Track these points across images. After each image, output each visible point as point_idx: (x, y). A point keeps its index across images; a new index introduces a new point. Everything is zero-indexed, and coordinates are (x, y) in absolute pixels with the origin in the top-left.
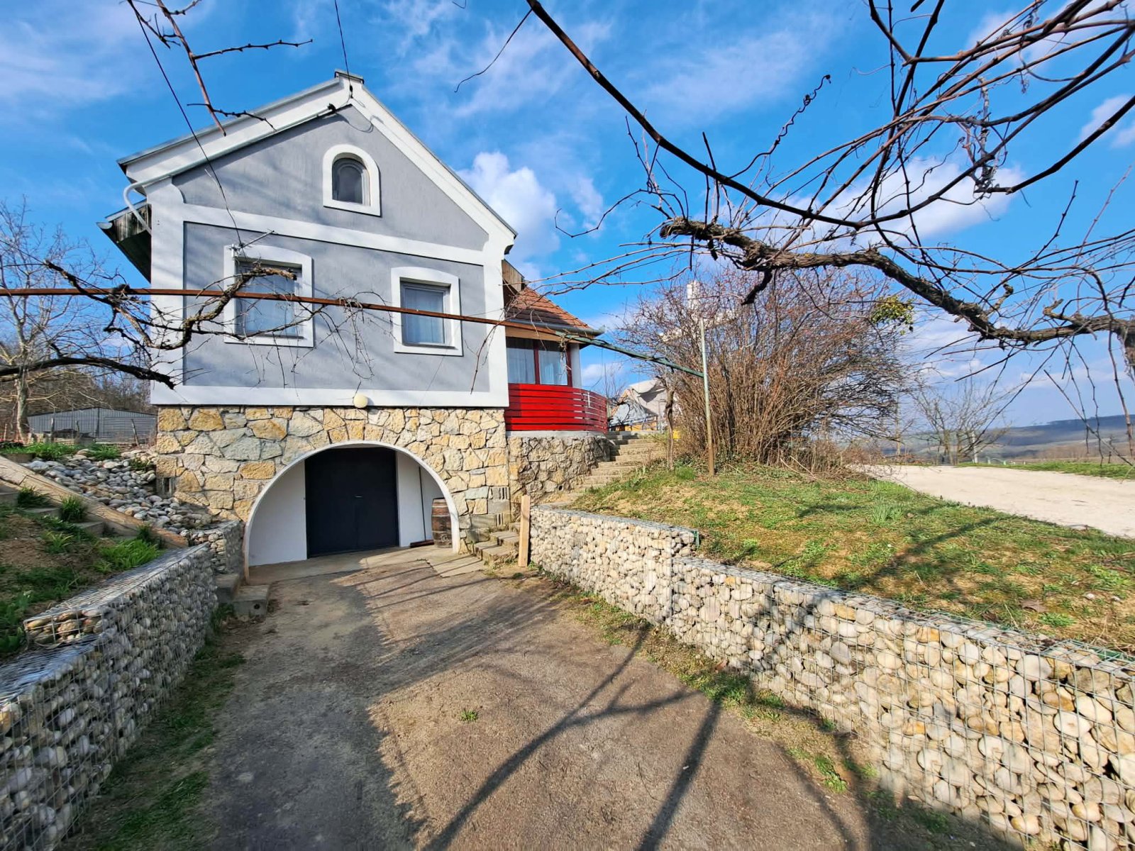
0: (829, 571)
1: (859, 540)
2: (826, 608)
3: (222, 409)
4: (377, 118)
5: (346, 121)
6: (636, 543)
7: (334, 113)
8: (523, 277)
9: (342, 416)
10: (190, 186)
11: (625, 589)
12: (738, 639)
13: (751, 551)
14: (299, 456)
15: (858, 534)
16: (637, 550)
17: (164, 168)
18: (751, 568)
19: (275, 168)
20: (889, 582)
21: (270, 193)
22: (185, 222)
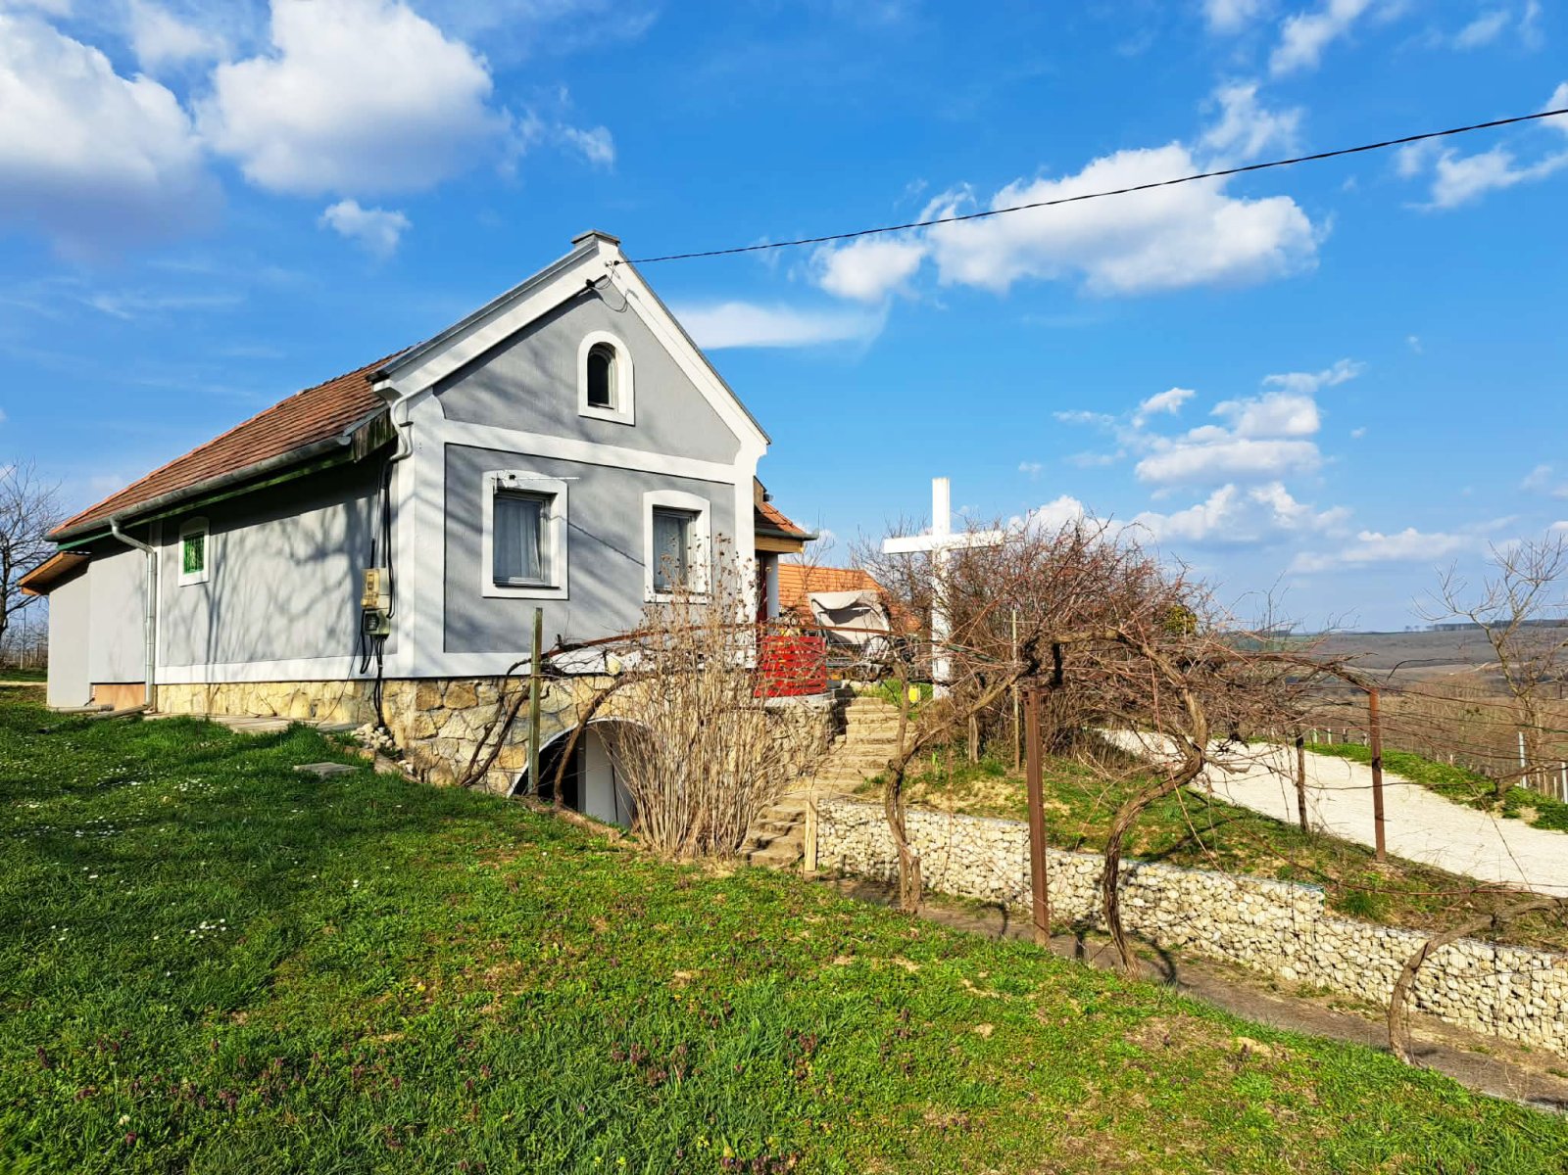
0: (1138, 851)
1: (1154, 831)
2: (1141, 870)
3: (476, 681)
4: (634, 294)
5: (601, 298)
6: (984, 836)
7: (590, 291)
8: (765, 491)
9: (591, 685)
10: (450, 395)
11: (972, 876)
12: (1082, 901)
13: (1083, 840)
14: (549, 738)
15: (1154, 828)
16: (985, 844)
17: (431, 373)
18: (1085, 852)
19: (544, 370)
20: (1174, 857)
21: (540, 404)
22: (446, 444)
